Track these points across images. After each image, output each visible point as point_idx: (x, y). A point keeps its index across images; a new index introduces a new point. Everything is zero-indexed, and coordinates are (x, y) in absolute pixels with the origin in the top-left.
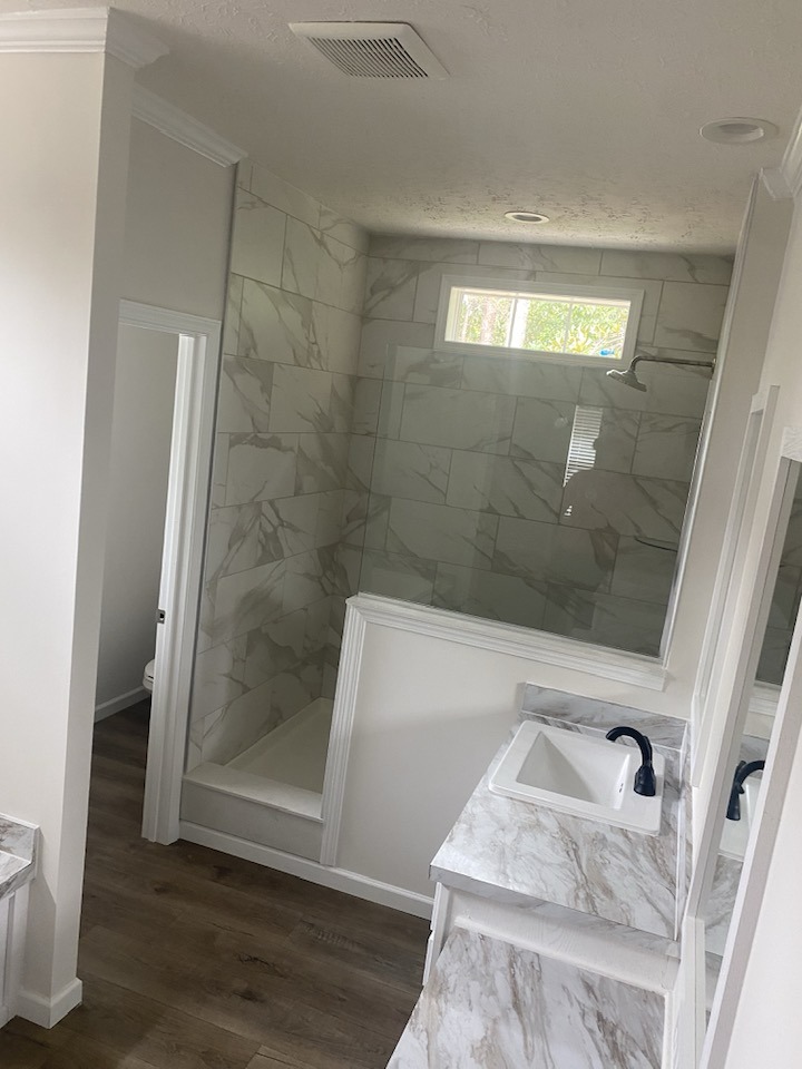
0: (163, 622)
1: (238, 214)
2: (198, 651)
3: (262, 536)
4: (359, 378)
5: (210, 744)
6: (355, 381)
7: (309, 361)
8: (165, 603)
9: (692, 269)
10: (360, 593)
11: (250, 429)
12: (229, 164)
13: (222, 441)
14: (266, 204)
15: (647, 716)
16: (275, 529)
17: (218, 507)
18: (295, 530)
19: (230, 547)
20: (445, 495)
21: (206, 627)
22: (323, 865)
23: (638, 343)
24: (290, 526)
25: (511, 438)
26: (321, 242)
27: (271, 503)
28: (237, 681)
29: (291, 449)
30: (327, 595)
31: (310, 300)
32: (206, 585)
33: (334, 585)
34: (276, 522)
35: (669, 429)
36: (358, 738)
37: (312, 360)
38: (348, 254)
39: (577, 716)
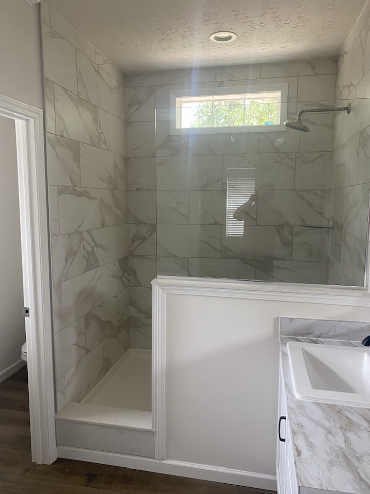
0: (28, 316)
1: (44, 39)
2: (55, 330)
3: (85, 254)
4: (128, 158)
5: (70, 391)
6: (126, 160)
7: (99, 143)
8: (28, 302)
9: (313, 68)
10: (158, 276)
11: (70, 184)
12: (35, 3)
13: (53, 192)
14: (62, 38)
15: (364, 325)
16: (93, 248)
17: (55, 235)
18: (105, 249)
19: (66, 262)
20: (188, 218)
21: (57, 315)
22: (158, 460)
23: (288, 114)
24: (101, 246)
25: (222, 179)
26: (97, 71)
27: (88, 232)
28: (82, 347)
29: (96, 198)
30: (126, 287)
31: (97, 107)
32: (54, 288)
33: (129, 280)
34: (93, 244)
35: (313, 161)
36: (170, 373)
37: (101, 144)
38: (114, 83)
39: (317, 333)
